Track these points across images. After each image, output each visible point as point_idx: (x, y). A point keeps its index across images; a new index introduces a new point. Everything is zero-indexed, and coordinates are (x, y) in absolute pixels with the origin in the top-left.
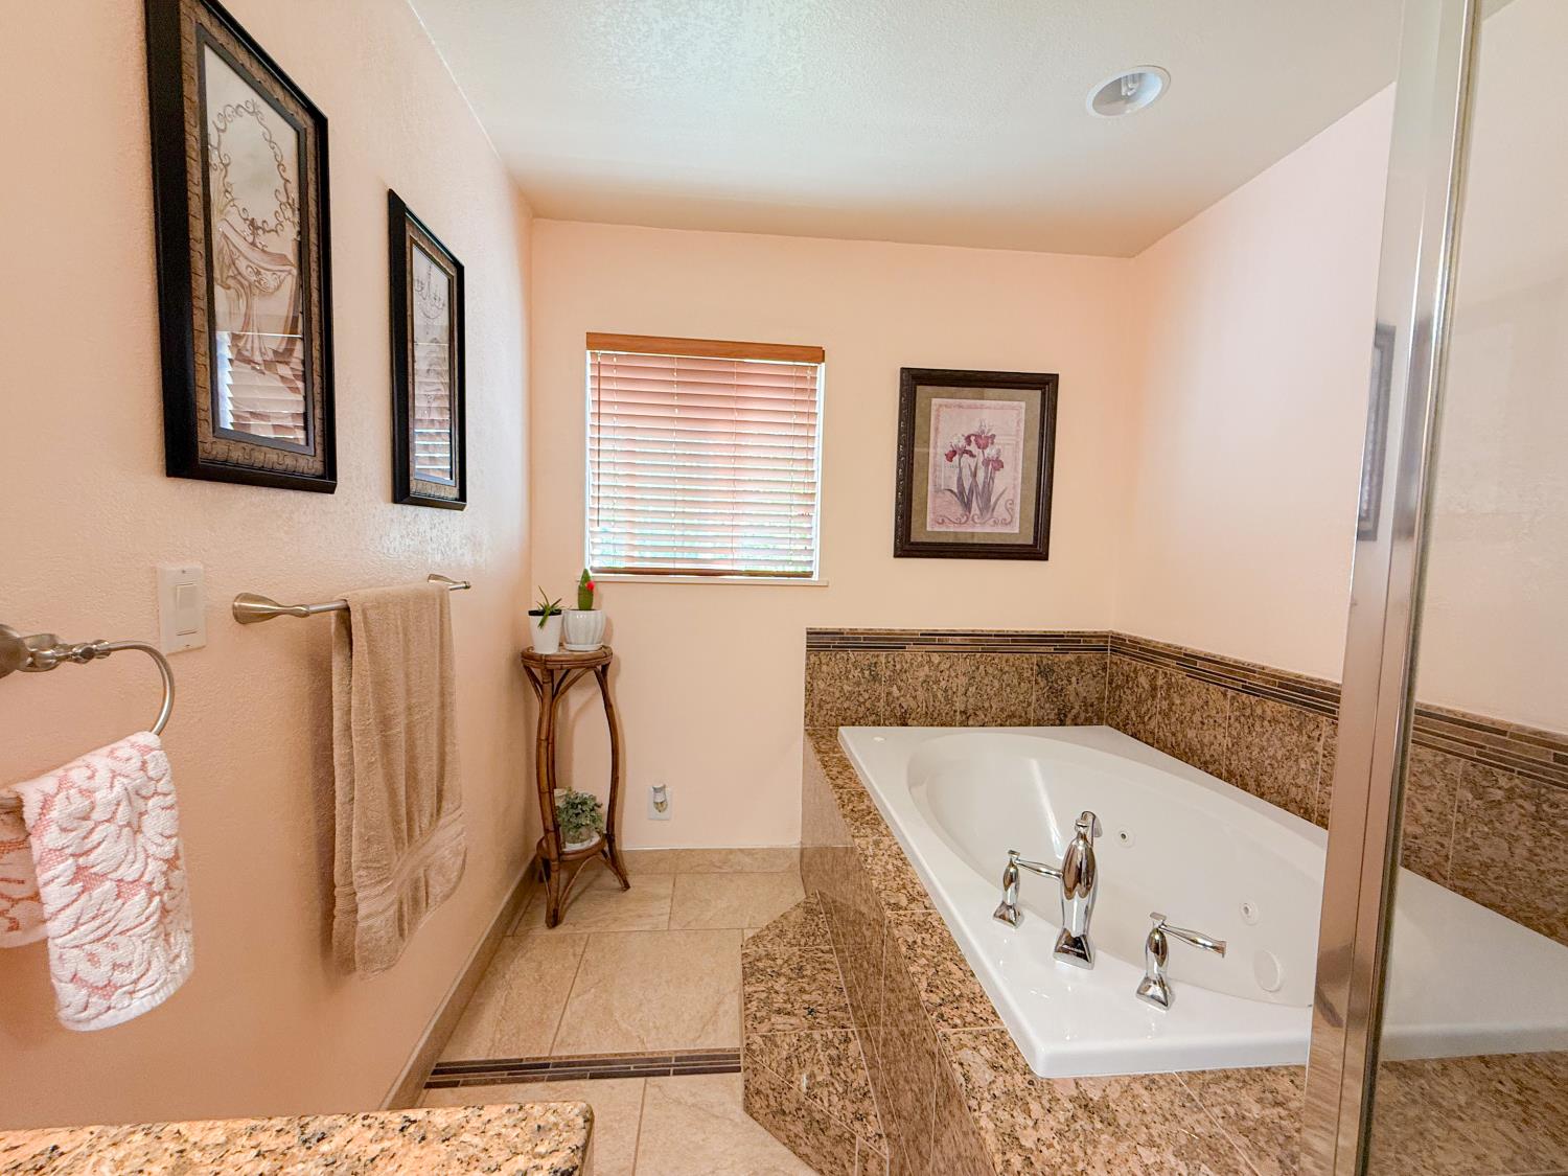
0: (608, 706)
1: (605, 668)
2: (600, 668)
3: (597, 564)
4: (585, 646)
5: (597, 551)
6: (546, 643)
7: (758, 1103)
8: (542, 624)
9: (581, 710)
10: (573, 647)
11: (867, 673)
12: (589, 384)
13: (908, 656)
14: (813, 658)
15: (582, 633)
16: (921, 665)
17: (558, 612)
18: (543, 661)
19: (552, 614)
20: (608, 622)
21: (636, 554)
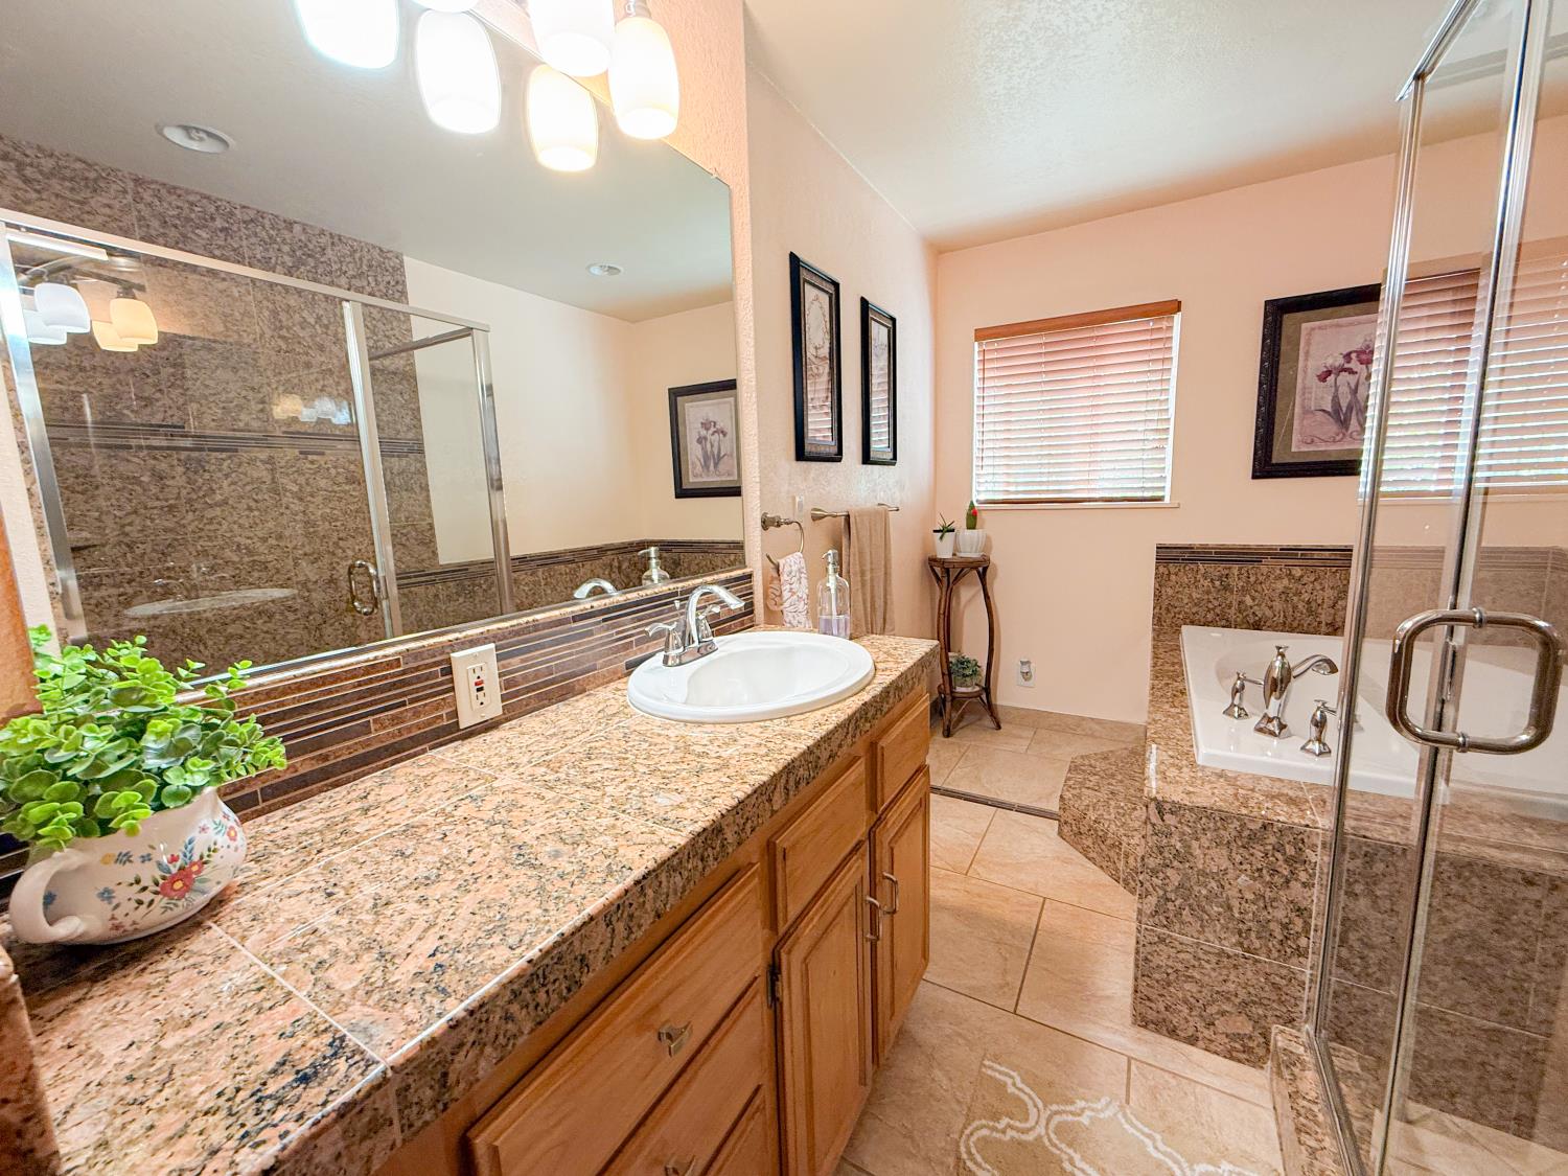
0: (987, 597)
1: (985, 569)
2: (981, 569)
3: (983, 497)
4: (970, 553)
5: (982, 488)
6: (944, 551)
7: (1066, 829)
8: (941, 538)
9: (970, 601)
10: (962, 555)
11: (1217, 583)
12: (977, 366)
13: (1264, 569)
14: (1161, 569)
15: (969, 545)
16: (1279, 578)
17: (953, 531)
18: (942, 562)
19: (949, 531)
20: (988, 538)
21: (1012, 488)
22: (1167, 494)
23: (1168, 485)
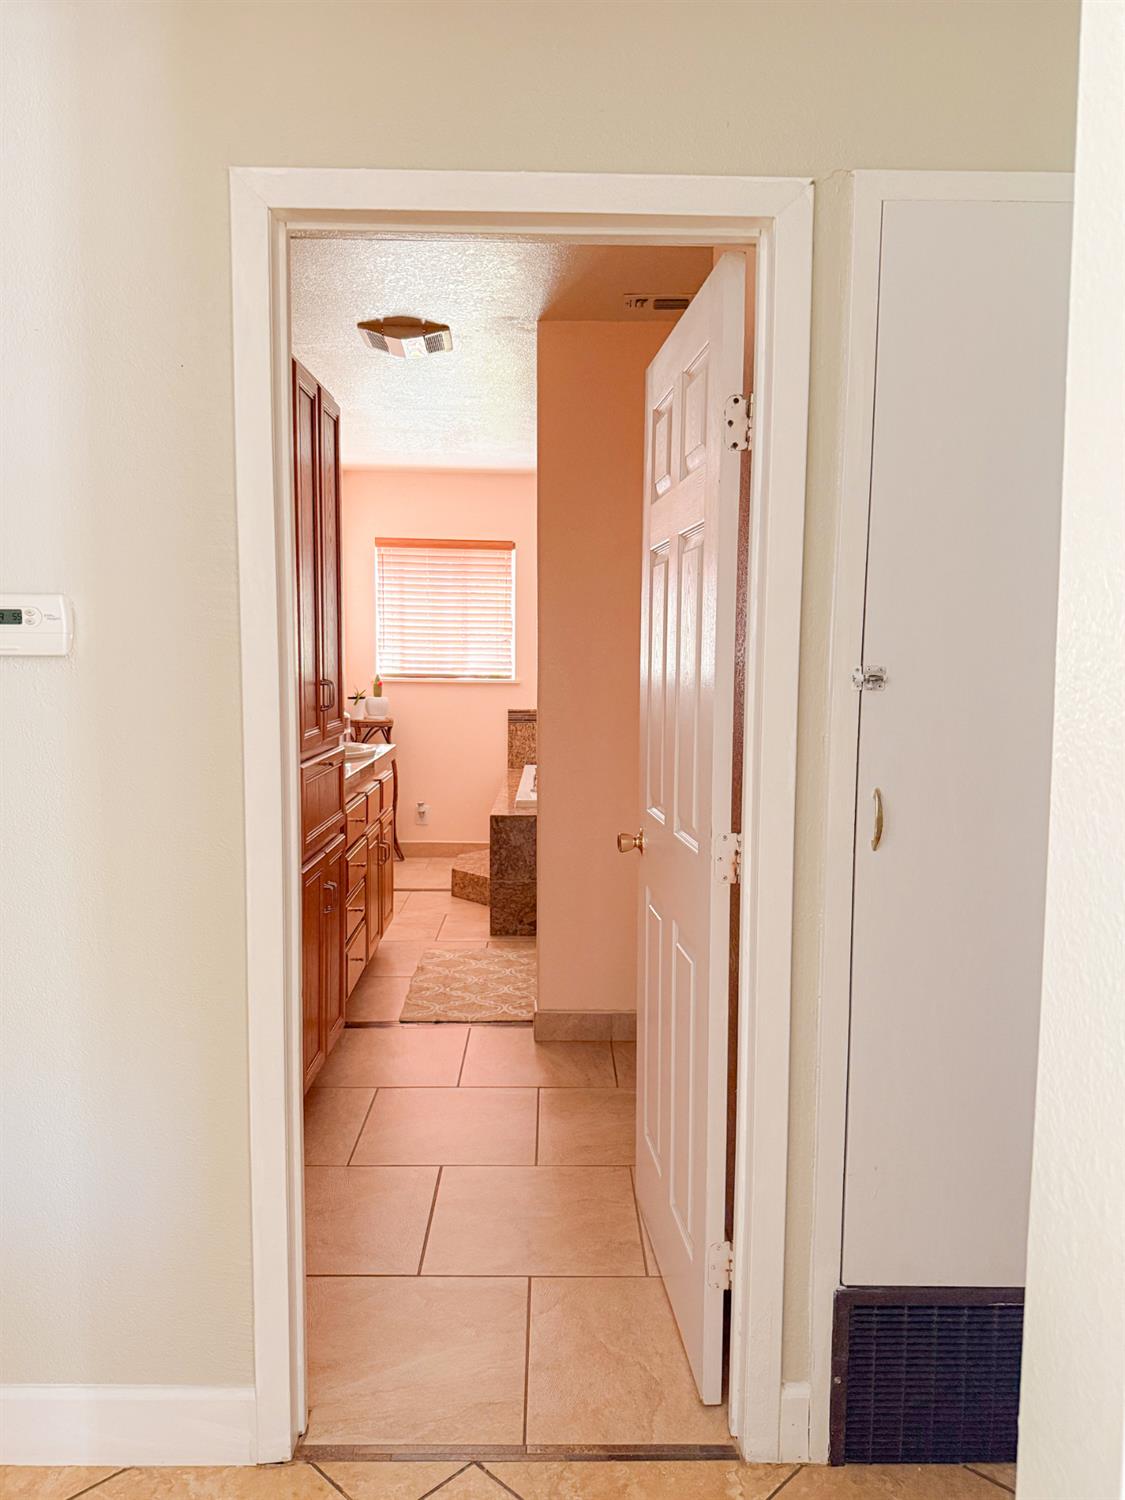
2: (386, 728)
3: (384, 672)
4: (379, 716)
5: (383, 664)
7: (456, 892)
8: (356, 703)
10: (371, 717)
12: (377, 567)
14: (512, 727)
15: (376, 709)
18: (357, 723)
19: (362, 698)
20: (391, 704)
21: (405, 665)
22: (513, 674)
23: (513, 667)
